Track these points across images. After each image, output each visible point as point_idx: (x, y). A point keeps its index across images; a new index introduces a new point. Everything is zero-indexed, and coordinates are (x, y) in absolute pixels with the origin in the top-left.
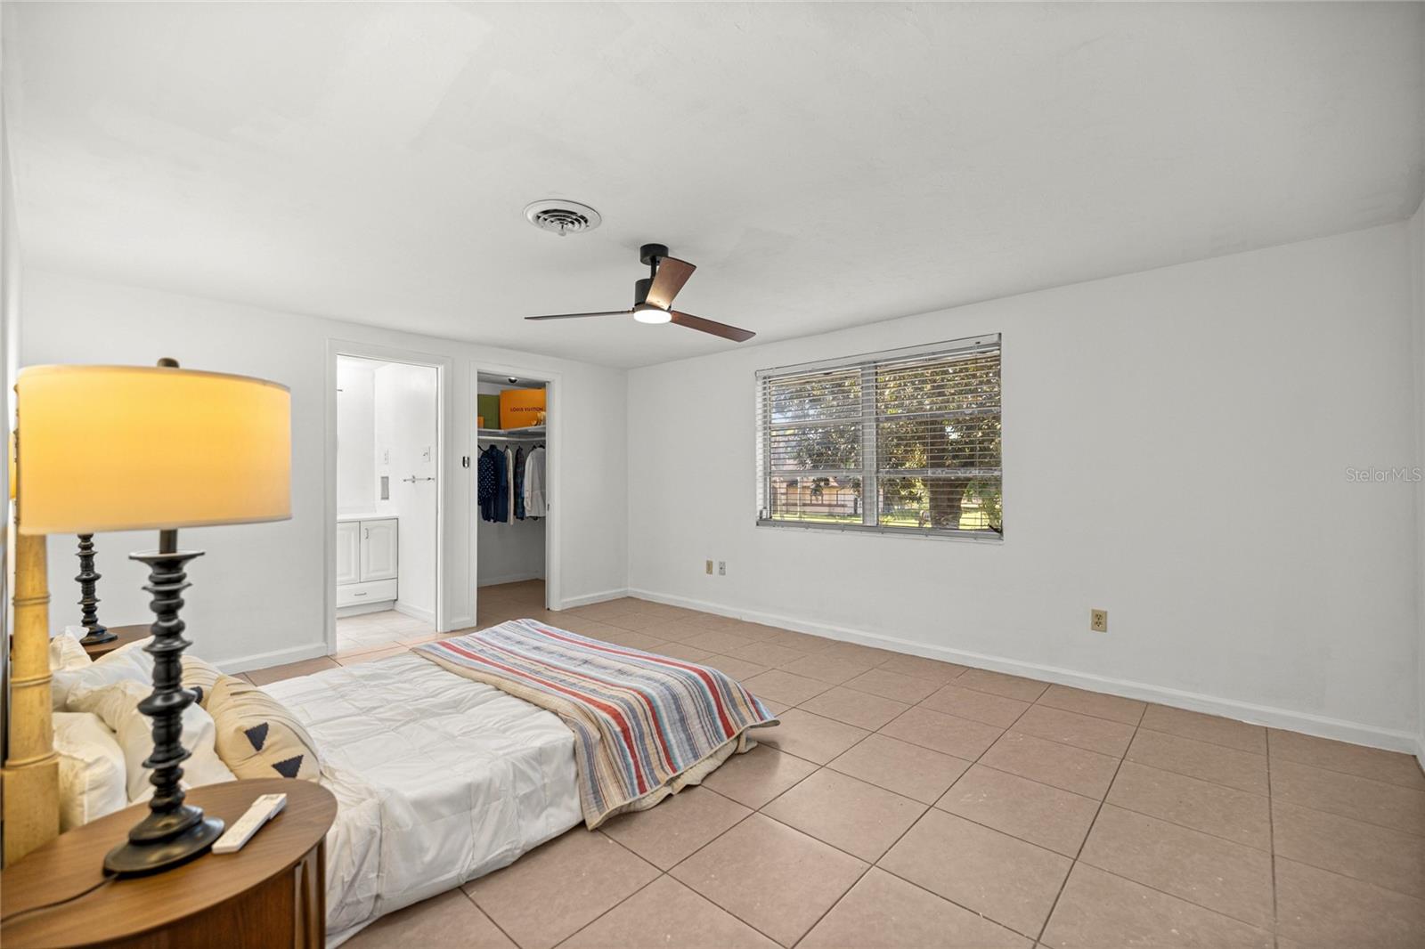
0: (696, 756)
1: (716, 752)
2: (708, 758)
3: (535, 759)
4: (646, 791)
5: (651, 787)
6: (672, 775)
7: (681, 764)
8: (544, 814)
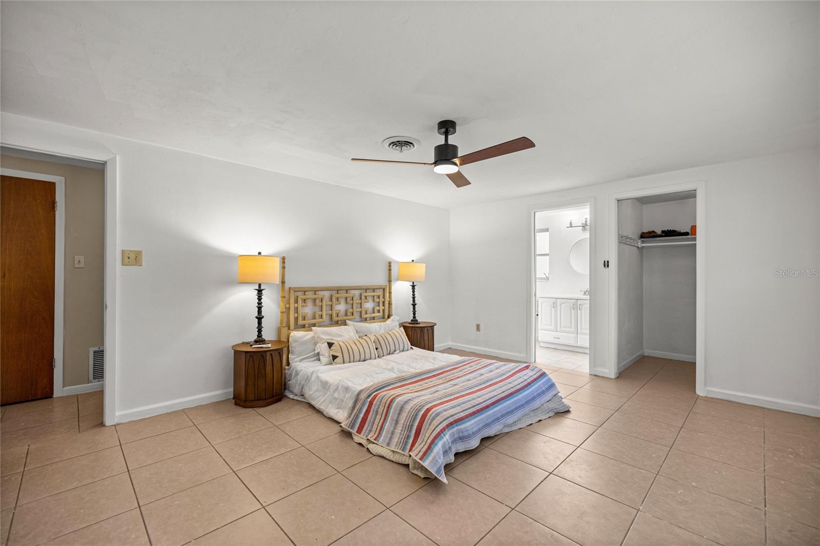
0: (388, 444)
1: (397, 452)
2: (391, 451)
3: (345, 388)
4: (360, 434)
5: (364, 435)
6: (372, 440)
7: (381, 440)
8: (338, 410)
